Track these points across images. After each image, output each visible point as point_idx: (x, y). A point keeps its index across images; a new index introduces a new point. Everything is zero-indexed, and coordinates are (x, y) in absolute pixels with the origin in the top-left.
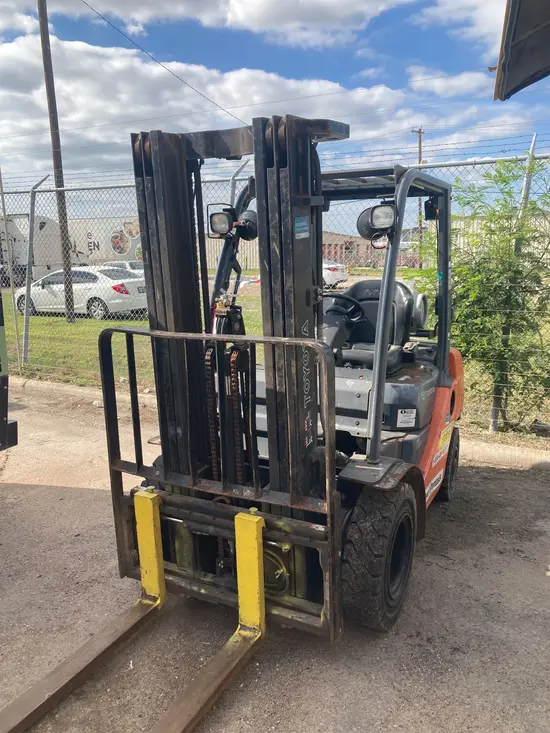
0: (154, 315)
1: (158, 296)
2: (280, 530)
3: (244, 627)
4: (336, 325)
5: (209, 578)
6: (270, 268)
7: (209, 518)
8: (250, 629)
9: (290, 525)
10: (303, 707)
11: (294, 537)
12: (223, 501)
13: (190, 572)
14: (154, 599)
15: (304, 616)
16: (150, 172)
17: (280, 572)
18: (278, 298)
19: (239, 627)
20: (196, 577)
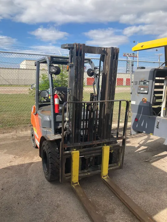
6: (111, 83)
8: (106, 176)
9: (112, 146)
12: (95, 146)
13: (80, 172)
14: (77, 183)
19: (103, 177)
20: (82, 172)
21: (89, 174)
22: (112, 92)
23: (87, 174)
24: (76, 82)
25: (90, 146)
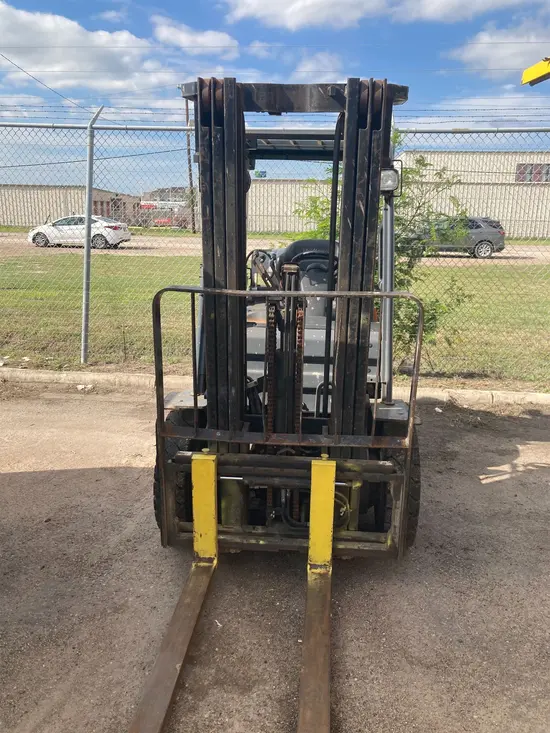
0: (211, 273)
1: (218, 252)
2: (349, 470)
3: (314, 566)
4: (324, 282)
5: (260, 530)
6: (353, 226)
7: (275, 470)
8: (321, 566)
9: (359, 465)
10: (393, 618)
11: (366, 475)
12: (288, 454)
13: (237, 528)
14: (210, 560)
15: (368, 544)
16: (220, 121)
17: (344, 509)
18: (358, 254)
19: (309, 567)
20: (247, 531)
21: (261, 542)
22: (360, 260)
23: (253, 541)
24: (208, 218)
25: (275, 450)
